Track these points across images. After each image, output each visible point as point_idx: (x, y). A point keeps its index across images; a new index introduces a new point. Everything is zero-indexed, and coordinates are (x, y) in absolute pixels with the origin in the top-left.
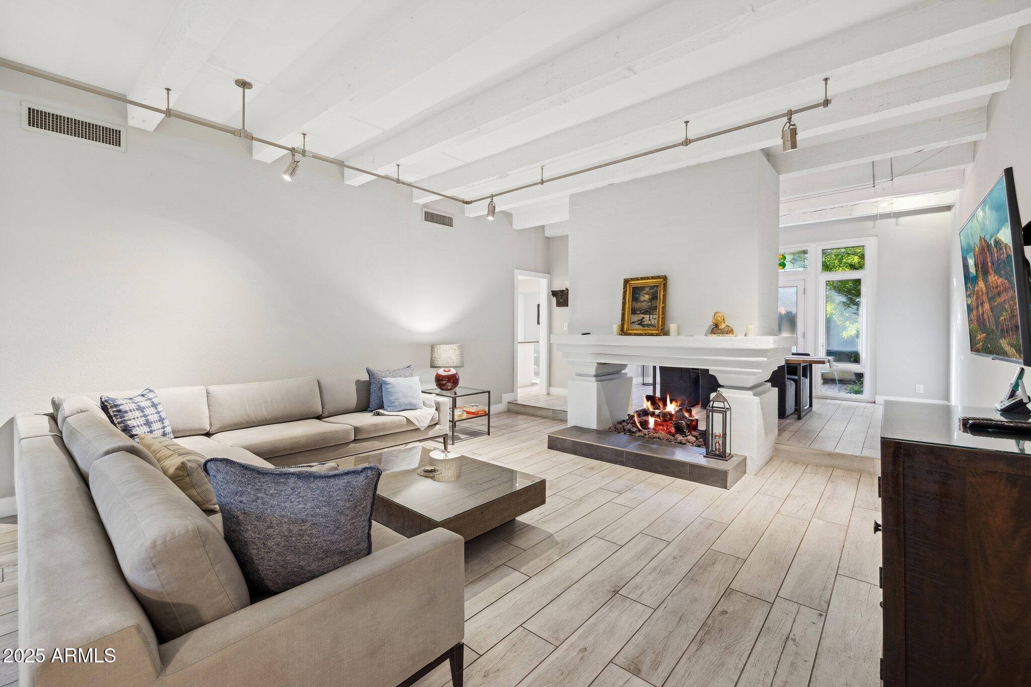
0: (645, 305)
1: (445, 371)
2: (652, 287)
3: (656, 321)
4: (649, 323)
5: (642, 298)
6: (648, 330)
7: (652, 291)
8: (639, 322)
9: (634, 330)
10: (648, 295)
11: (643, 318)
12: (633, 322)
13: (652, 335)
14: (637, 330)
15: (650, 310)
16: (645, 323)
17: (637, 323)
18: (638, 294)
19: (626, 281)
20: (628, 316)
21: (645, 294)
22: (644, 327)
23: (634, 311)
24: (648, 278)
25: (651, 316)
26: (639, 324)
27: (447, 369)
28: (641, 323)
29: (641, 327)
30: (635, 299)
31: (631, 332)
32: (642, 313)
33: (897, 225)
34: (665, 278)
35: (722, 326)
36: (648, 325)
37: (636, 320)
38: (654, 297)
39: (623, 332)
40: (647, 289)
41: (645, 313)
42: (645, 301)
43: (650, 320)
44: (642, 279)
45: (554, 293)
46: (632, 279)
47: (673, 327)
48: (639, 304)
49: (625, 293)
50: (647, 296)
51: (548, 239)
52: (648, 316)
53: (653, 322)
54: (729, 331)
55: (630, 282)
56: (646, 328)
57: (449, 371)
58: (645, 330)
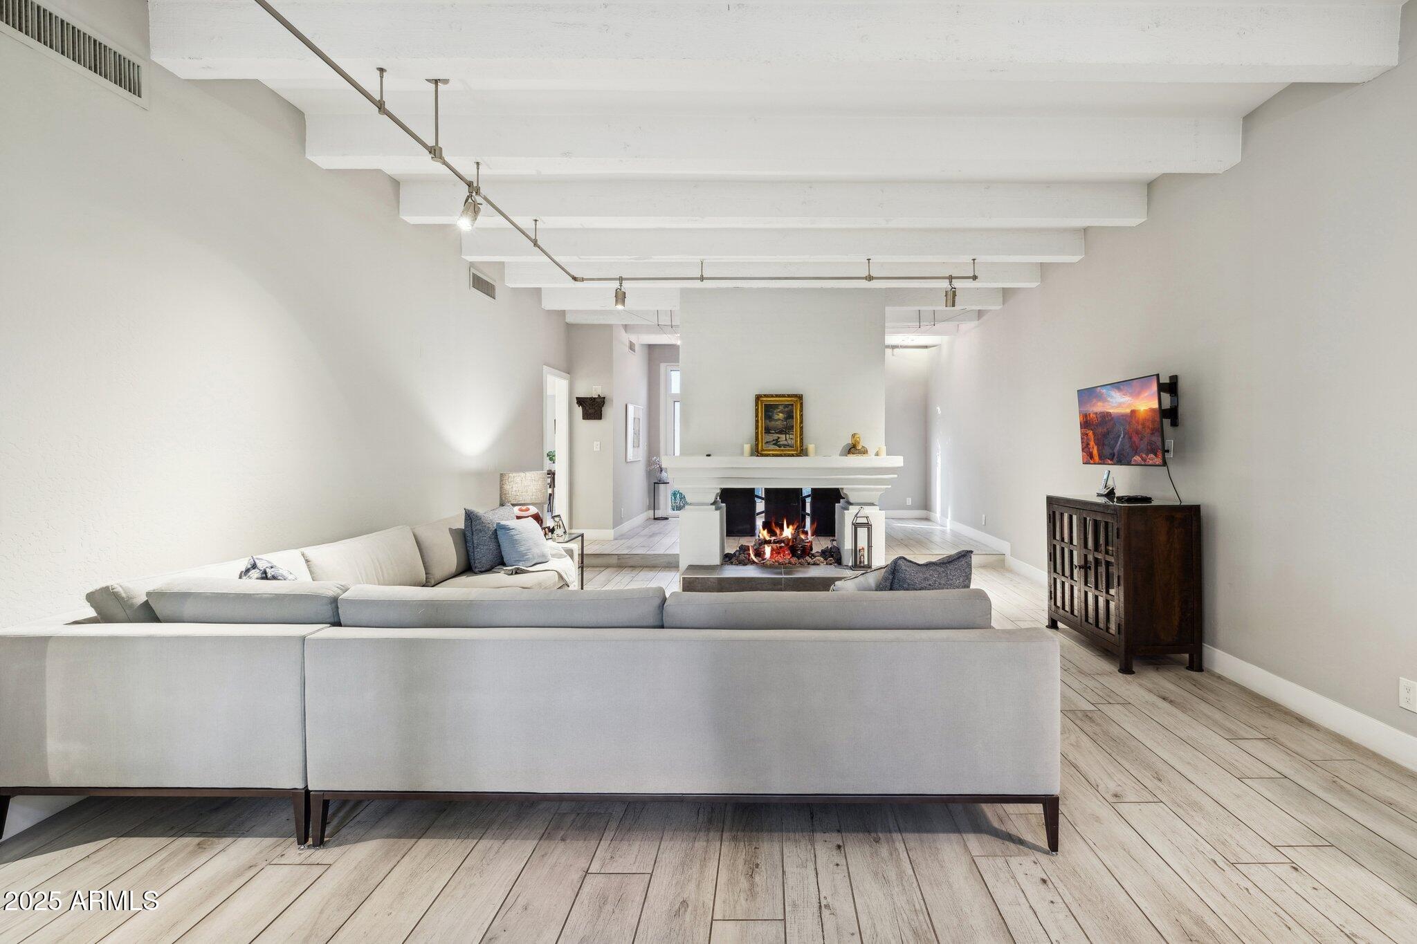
0: (779, 424)
1: (521, 510)
2: (787, 406)
3: (793, 442)
4: (785, 443)
5: (776, 417)
6: (786, 450)
7: (786, 409)
8: (774, 442)
9: (770, 450)
10: (782, 413)
11: (779, 438)
12: (767, 442)
13: (793, 455)
14: (773, 450)
15: (787, 430)
16: (781, 443)
17: (772, 443)
18: (771, 412)
19: (758, 398)
20: (762, 436)
21: (779, 412)
22: (780, 447)
23: (768, 430)
24: (783, 396)
25: (787, 436)
26: (774, 444)
27: (524, 508)
28: (776, 442)
29: (778, 448)
30: (768, 417)
31: (765, 452)
32: (777, 433)
33: (893, 355)
34: (800, 397)
35: (859, 447)
36: (785, 446)
37: (770, 440)
38: (790, 416)
39: (757, 452)
40: (781, 407)
41: (781, 432)
42: (779, 420)
43: (786, 440)
44: (777, 396)
45: (581, 401)
46: (766, 396)
47: (811, 448)
48: (773, 423)
49: (757, 410)
50: (781, 415)
51: (570, 327)
52: (784, 436)
53: (790, 442)
54: (864, 452)
55: (762, 399)
56: (782, 448)
57: (527, 510)
58: (782, 450)
